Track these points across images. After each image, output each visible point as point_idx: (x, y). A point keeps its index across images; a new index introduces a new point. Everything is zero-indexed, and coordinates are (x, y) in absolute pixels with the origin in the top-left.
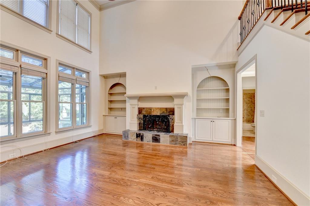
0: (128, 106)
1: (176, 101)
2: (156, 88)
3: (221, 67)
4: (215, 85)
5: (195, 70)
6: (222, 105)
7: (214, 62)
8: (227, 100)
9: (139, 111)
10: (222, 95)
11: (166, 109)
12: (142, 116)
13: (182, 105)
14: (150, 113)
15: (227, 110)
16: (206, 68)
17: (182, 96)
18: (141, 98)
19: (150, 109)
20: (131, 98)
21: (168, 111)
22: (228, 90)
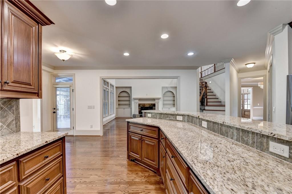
0: (133, 103)
1: (156, 101)
2: (147, 95)
3: (172, 87)
4: (170, 94)
5: (163, 88)
6: (172, 102)
7: (170, 86)
8: (174, 100)
9: (139, 105)
10: (172, 98)
11: (152, 104)
12: (140, 107)
13: (158, 102)
14: (144, 106)
15: (174, 104)
16: (167, 88)
17: (159, 99)
18: (140, 99)
19: (144, 104)
20: (135, 99)
21: (152, 105)
22: (174, 97)
